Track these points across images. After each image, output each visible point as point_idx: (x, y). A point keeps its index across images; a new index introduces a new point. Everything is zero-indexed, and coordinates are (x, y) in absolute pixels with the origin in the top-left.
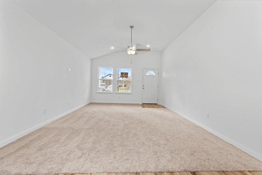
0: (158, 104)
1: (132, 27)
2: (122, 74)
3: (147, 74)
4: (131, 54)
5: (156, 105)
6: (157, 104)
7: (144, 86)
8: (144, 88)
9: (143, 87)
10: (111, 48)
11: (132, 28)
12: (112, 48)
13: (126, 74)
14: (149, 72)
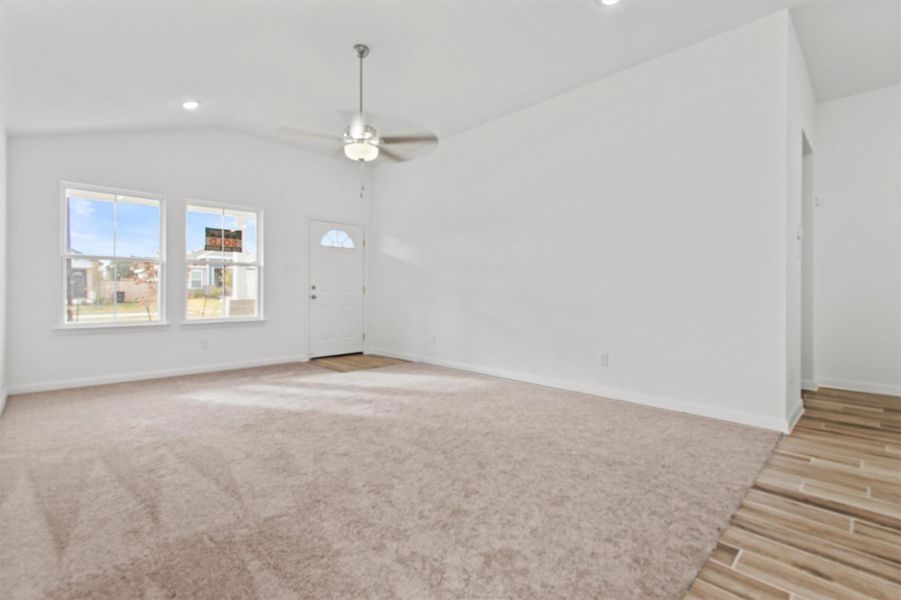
0: (365, 353)
1: (362, 51)
2: (213, 235)
3: (326, 241)
4: (362, 160)
5: (356, 358)
6: (360, 353)
7: (314, 288)
8: (314, 297)
9: (314, 292)
10: (181, 104)
11: (362, 54)
12: (191, 105)
13: (234, 237)
14: (332, 234)
